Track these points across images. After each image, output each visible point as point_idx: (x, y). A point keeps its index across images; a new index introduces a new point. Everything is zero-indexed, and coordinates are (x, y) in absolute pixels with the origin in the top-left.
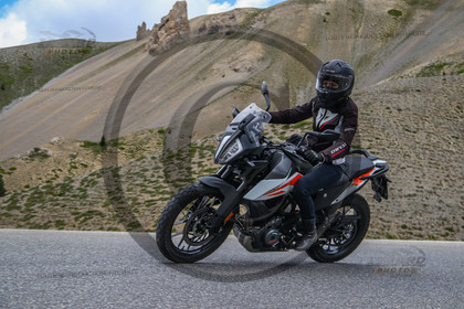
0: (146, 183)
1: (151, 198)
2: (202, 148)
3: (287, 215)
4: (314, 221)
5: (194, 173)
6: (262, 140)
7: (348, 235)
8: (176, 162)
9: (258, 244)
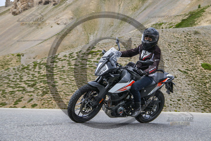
0: (10, 82)
1: (12, 90)
2: (40, 64)
3: (128, 100)
4: (140, 103)
5: (36, 77)
6: (117, 65)
7: (155, 110)
8: (26, 71)
9: (114, 114)
